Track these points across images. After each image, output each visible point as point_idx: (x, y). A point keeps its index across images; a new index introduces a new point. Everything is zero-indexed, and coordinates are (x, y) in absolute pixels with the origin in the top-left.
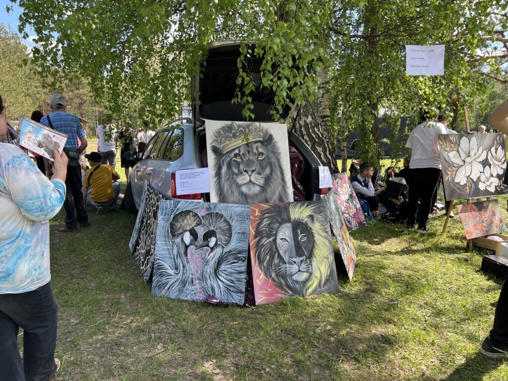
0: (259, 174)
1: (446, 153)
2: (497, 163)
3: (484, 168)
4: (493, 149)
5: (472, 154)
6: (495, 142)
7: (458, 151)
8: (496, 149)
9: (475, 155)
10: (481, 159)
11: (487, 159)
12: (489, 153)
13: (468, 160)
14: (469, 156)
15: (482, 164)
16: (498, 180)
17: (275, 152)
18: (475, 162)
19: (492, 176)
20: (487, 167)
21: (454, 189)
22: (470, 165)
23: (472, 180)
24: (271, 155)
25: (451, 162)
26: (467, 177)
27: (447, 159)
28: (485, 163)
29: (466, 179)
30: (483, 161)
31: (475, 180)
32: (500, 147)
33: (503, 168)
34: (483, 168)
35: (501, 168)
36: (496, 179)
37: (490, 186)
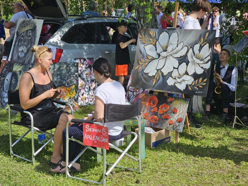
0: (26, 47)
1: (143, 45)
2: (198, 61)
3: (180, 64)
4: (197, 47)
5: (169, 49)
6: (202, 39)
7: (155, 45)
8: (201, 47)
9: (172, 50)
10: (178, 55)
11: (186, 56)
12: (191, 51)
13: (164, 54)
14: (165, 51)
15: (178, 60)
16: (192, 79)
17: (35, 36)
18: (171, 57)
19: (187, 73)
20: (184, 64)
21: (141, 78)
22: (164, 60)
23: (162, 74)
24: (33, 37)
25: (145, 54)
26: (158, 70)
27: (142, 51)
28: (183, 60)
29: (156, 71)
30: (181, 57)
31: (165, 74)
32: (207, 45)
33: (204, 67)
34: (178, 64)
35: (202, 68)
36: (191, 77)
37: (180, 83)
